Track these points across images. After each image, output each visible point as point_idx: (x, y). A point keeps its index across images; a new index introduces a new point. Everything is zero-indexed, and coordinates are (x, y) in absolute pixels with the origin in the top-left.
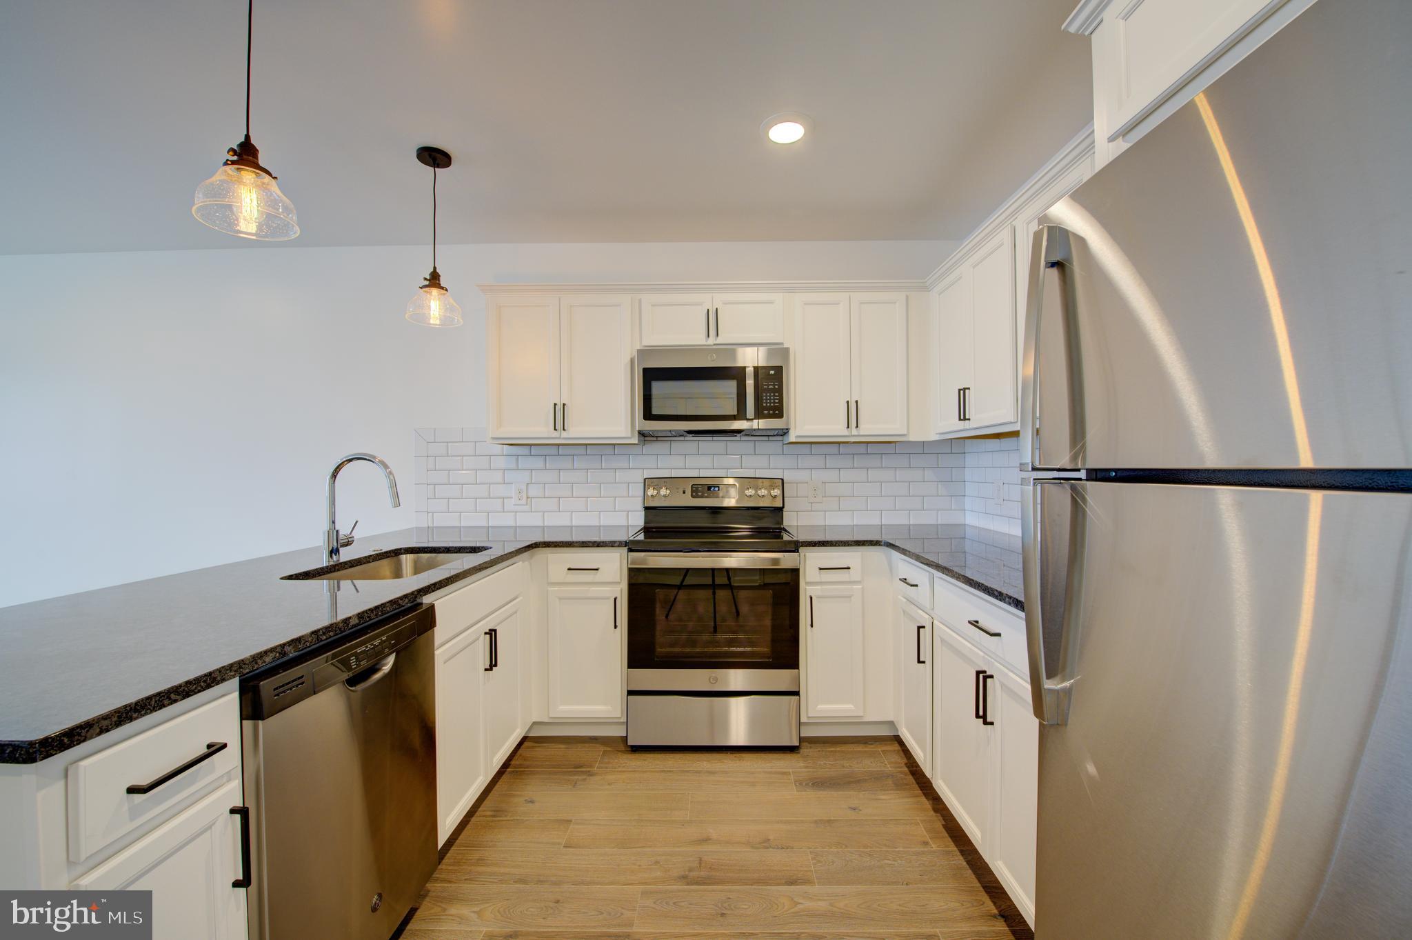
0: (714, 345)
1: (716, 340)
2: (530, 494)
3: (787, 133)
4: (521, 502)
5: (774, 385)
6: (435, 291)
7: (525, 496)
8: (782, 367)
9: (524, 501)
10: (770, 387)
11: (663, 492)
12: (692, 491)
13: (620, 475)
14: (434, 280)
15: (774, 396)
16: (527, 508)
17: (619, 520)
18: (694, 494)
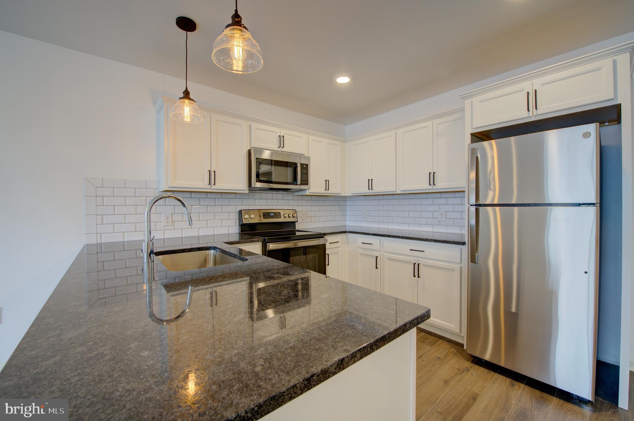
0: (281, 151)
1: (282, 149)
2: (174, 220)
3: (343, 80)
4: (167, 224)
5: (305, 171)
6: (187, 101)
7: (171, 222)
8: (308, 164)
9: (170, 224)
10: (304, 172)
11: (252, 216)
12: (263, 216)
13: (225, 209)
14: (187, 94)
15: (305, 176)
16: (172, 227)
17: (224, 231)
18: (264, 217)
